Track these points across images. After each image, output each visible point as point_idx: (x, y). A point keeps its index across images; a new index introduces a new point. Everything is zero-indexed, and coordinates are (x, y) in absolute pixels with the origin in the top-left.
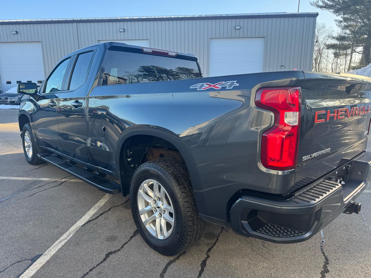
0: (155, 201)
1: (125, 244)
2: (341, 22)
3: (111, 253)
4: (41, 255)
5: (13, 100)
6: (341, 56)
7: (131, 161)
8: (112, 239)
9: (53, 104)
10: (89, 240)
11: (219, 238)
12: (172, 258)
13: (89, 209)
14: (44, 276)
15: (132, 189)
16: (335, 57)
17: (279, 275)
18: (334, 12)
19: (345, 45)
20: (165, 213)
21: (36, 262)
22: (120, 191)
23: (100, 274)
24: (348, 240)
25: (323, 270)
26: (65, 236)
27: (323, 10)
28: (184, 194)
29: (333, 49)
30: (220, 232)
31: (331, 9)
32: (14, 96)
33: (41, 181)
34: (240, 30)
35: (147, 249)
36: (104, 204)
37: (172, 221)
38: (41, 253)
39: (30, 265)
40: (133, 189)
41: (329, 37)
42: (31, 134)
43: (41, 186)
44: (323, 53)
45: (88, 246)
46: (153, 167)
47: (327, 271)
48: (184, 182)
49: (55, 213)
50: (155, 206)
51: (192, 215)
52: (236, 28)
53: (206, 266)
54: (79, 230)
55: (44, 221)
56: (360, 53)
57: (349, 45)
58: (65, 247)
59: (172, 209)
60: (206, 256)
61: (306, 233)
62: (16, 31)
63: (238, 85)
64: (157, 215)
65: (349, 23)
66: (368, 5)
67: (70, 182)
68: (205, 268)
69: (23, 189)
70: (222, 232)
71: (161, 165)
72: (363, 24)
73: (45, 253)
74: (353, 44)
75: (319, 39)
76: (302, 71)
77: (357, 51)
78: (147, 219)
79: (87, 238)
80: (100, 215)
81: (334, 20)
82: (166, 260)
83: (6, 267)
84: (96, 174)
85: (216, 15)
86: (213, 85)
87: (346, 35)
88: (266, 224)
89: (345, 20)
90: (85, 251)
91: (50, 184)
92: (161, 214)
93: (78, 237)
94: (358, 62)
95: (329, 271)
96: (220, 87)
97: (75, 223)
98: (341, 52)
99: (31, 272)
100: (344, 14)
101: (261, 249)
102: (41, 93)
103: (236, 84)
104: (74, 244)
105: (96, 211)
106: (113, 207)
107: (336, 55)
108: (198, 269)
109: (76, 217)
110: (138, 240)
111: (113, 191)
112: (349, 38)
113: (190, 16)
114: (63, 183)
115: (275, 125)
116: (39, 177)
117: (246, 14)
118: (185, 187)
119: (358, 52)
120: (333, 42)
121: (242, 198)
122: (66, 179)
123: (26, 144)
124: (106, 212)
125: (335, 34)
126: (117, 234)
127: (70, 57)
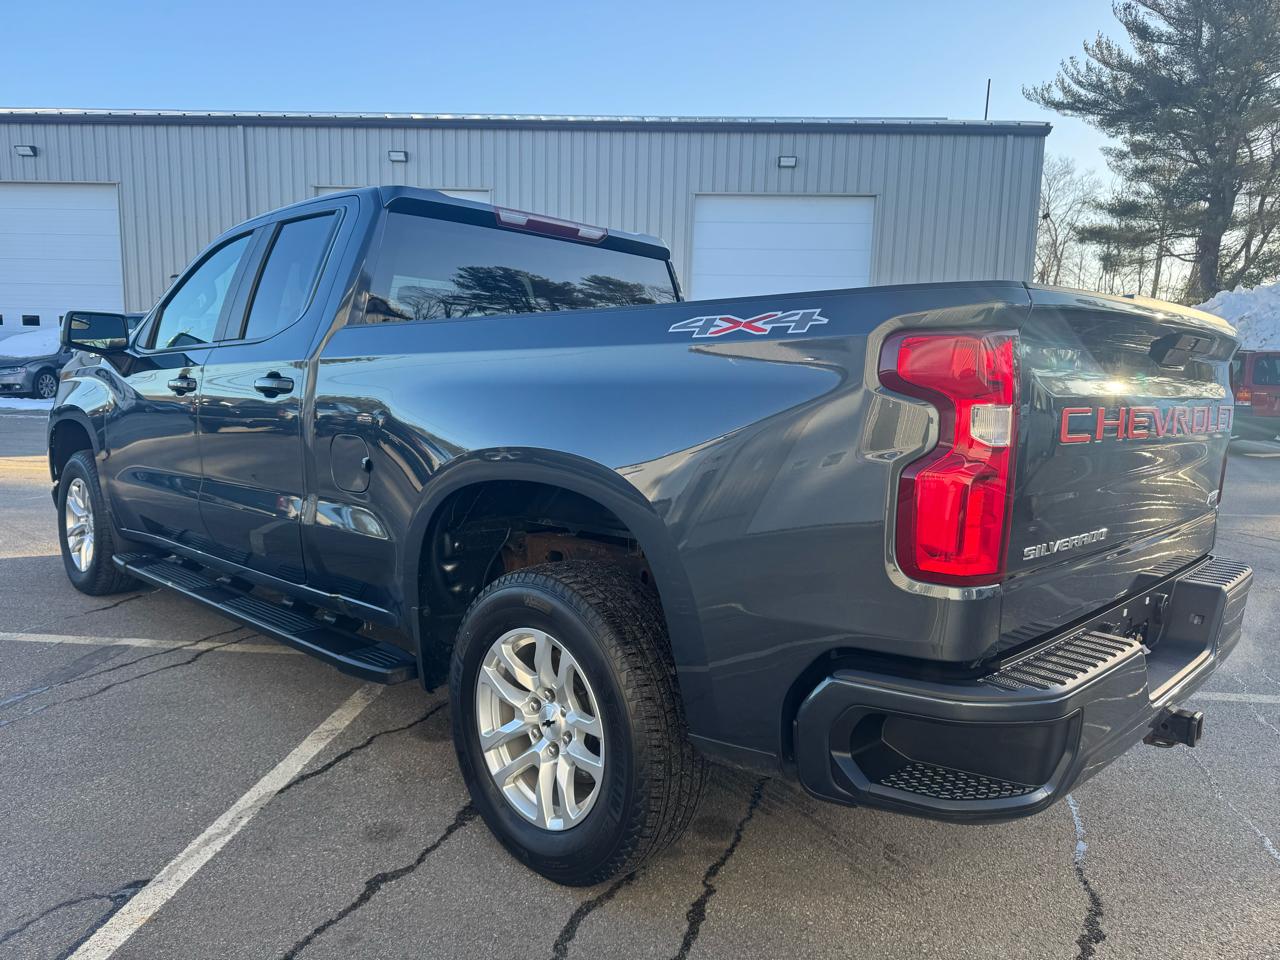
0: (537, 702)
1: (428, 851)
2: (1122, 155)
3: (384, 878)
4: (145, 883)
5: (10, 380)
6: (1123, 266)
7: (453, 571)
8: (383, 833)
9: (185, 385)
10: (306, 836)
11: (742, 834)
12: (590, 895)
13: (299, 740)
14: (161, 947)
15: (461, 665)
16: (1105, 268)
17: (945, 947)
18: (1102, 123)
19: (1138, 230)
20: (570, 740)
21: (129, 903)
22: (414, 675)
23: (350, 942)
24: (1162, 843)
25: (1086, 932)
26: (222, 822)
27: (1065, 115)
28: (639, 672)
29: (1099, 242)
30: (745, 815)
31: (1092, 113)
32: (14, 367)
33: (127, 647)
34: (796, 169)
35: (505, 866)
36: (347, 723)
37: (596, 766)
38: (143, 878)
39: (111, 913)
40: (464, 663)
41: (1084, 203)
42: (93, 487)
43: (126, 665)
44: (1066, 254)
45: (304, 856)
46: (535, 586)
47: (1100, 937)
48: (639, 636)
49: (180, 751)
50: (534, 718)
51: (666, 744)
52: (782, 164)
53: (704, 919)
54: (269, 804)
55: (146, 774)
56: (1187, 258)
57: (1149, 231)
58: (225, 858)
59: (596, 726)
60: (705, 889)
61: (1036, 789)
62: (30, 147)
63: (825, 321)
64: (541, 748)
65: (1150, 161)
66: (1208, 106)
67: (226, 652)
68: (702, 926)
69: (64, 672)
70: (751, 816)
71: (564, 580)
72: (1195, 165)
73: (158, 877)
74: (1162, 229)
75: (1051, 208)
76: (1024, 283)
77: (1176, 253)
78: (507, 764)
79: (298, 829)
80: (339, 759)
81: (1102, 149)
82: (570, 901)
83: (26, 920)
84: (327, 621)
85: (718, 118)
86: (744, 321)
87: (1141, 200)
88: (908, 763)
89: (1138, 149)
90: (295, 872)
91: (157, 658)
92: (556, 747)
93: (269, 827)
94: (1179, 287)
95: (1104, 937)
96: (768, 327)
97: (255, 783)
98: (1125, 253)
99: (116, 934)
100: (1133, 132)
101: (884, 868)
102: (138, 349)
103: (819, 318)
104: (257, 847)
105: (322, 746)
106: (381, 734)
107: (1110, 263)
108: (677, 928)
109: (255, 763)
110: (472, 837)
111: (389, 672)
112: (1149, 208)
113: (631, 119)
114: (203, 656)
115: (940, 443)
116: (116, 634)
117: (814, 118)
118: (642, 652)
119: (1178, 256)
120: (1098, 219)
121: (834, 678)
122: (212, 641)
123: (70, 524)
124: (359, 748)
125: (1106, 194)
126: (402, 819)
127: (250, 233)
